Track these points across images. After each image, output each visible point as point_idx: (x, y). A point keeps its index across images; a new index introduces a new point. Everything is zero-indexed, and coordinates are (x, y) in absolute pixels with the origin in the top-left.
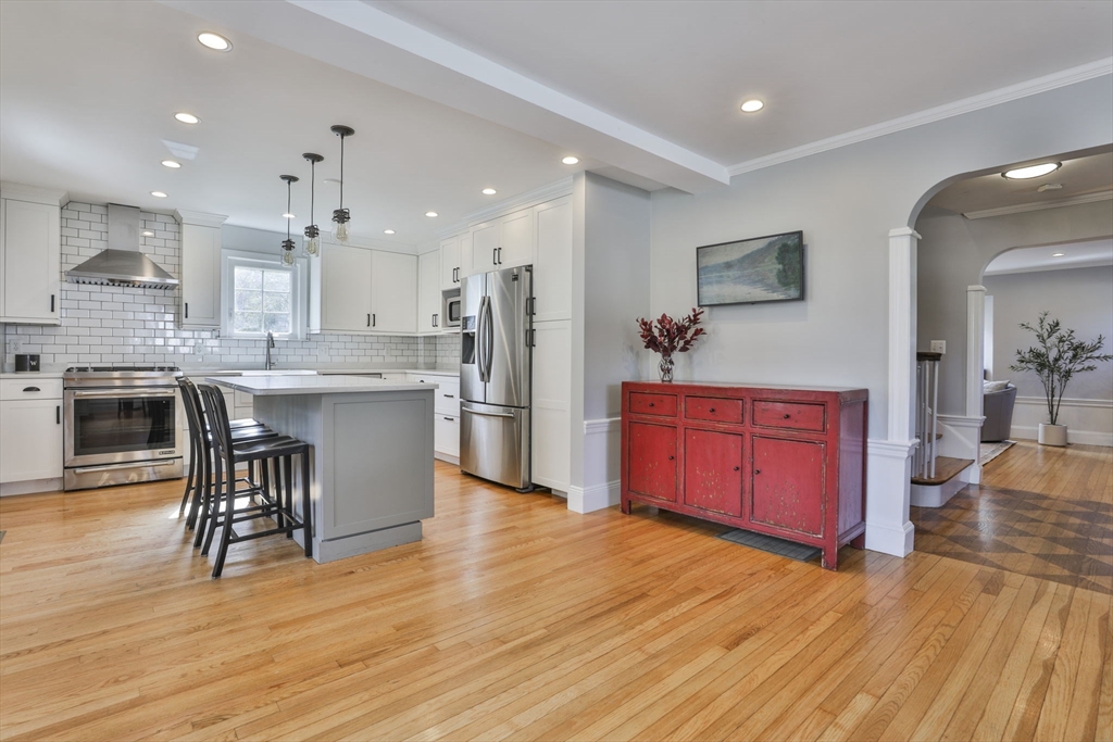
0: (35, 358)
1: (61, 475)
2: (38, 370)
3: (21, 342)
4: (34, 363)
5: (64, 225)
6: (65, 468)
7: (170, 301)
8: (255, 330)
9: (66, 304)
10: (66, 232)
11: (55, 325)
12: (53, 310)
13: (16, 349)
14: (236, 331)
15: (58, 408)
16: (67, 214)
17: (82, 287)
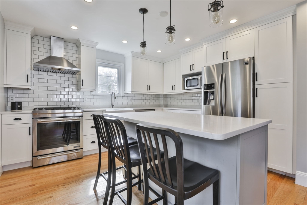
0: (20, 104)
1: (31, 160)
2: (21, 109)
3: (14, 97)
4: (19, 106)
5: (33, 45)
6: (33, 157)
7: (74, 80)
8: (104, 92)
9: (33, 80)
10: (34, 48)
11: (28, 89)
12: (27, 82)
13: (12, 100)
14: (99, 92)
15: (30, 128)
16: (34, 40)
17: (40, 72)
